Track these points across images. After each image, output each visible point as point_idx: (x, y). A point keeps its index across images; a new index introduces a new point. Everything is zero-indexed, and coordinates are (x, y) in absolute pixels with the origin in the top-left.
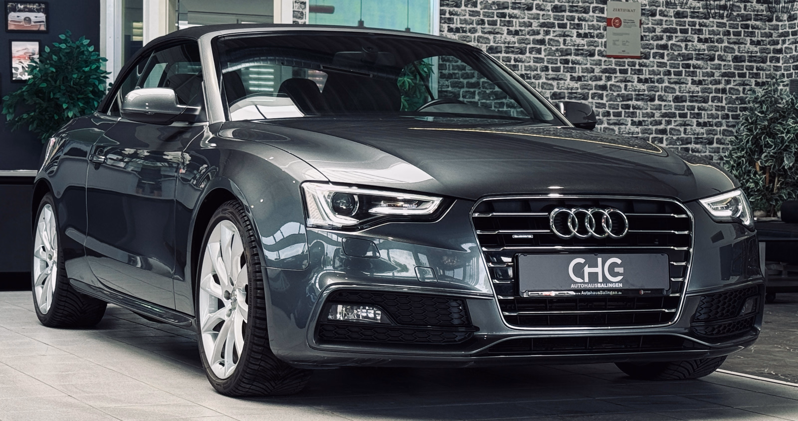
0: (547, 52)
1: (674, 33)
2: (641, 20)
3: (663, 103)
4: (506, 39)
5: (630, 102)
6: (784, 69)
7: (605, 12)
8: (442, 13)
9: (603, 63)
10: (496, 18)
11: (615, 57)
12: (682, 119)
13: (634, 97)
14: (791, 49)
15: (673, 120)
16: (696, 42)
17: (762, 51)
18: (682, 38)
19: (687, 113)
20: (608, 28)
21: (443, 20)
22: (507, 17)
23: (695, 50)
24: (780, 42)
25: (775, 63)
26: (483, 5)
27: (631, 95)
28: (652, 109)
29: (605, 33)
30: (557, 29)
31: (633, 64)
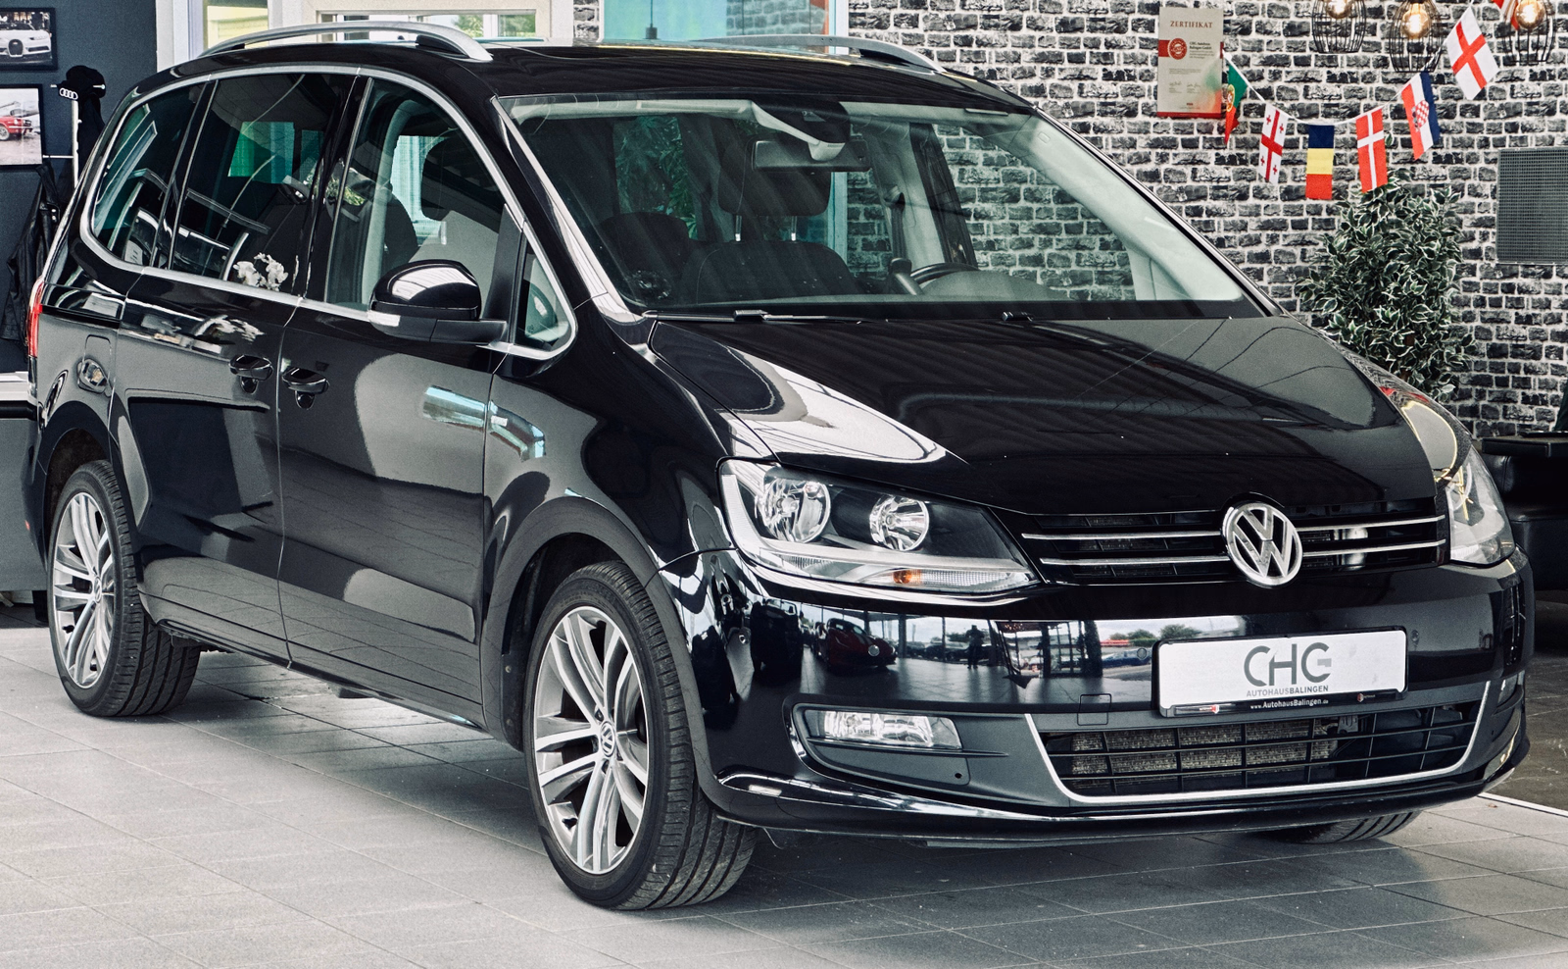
1: (1283, 66)
2: (1222, 44)
3: (1263, 203)
5: (1201, 203)
6: (1489, 130)
7: (1156, 29)
9: (1152, 129)
10: (953, 47)
11: (1175, 116)
12: (1299, 232)
13: (1209, 192)
14: (1503, 91)
15: (1281, 233)
16: (1324, 84)
17: (1447, 95)
18: (1299, 75)
19: (1306, 221)
20: (1161, 59)
22: (974, 45)
23: (1323, 98)
25: (1471, 117)
26: (929, 23)
27: (1204, 188)
28: (1242, 214)
29: (1155, 70)
30: (1066, 64)
31: (1207, 129)
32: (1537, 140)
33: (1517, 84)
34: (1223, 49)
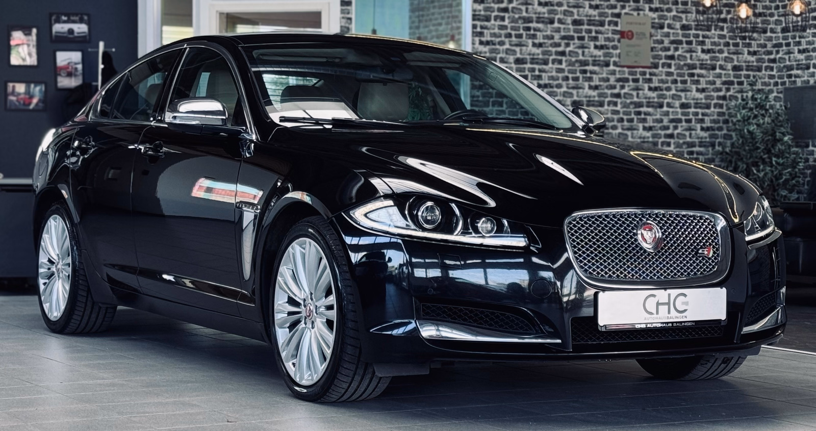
0: (568, 63)
1: (680, 45)
2: (651, 33)
3: (671, 110)
4: (531, 51)
5: (641, 109)
6: (778, 77)
7: (619, 25)
8: (474, 27)
9: (617, 73)
10: (521, 31)
11: (628, 67)
12: (688, 124)
13: (645, 104)
14: (785, 59)
15: (679, 125)
16: (699, 53)
17: (758, 60)
18: (687, 49)
19: (692, 119)
20: (622, 40)
21: (475, 34)
22: (532, 30)
23: (699, 60)
24: (774, 52)
25: (770, 71)
26: (511, 20)
27: (643, 102)
28: (661, 115)
29: (619, 45)
30: (576, 41)
31: (644, 74)
32: (802, 81)
33: (792, 55)
34: (651, 36)
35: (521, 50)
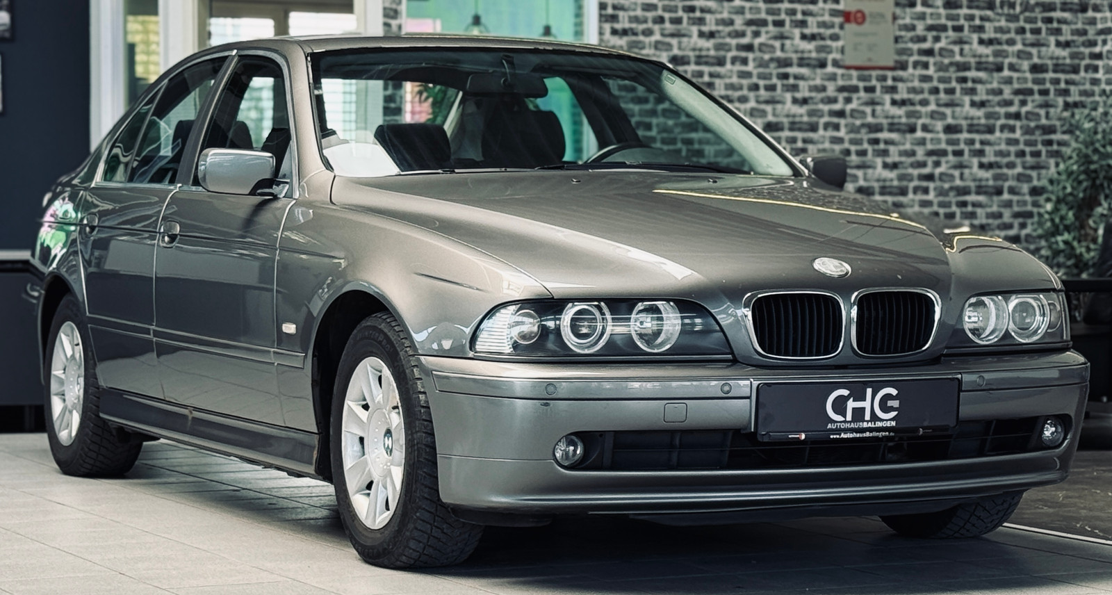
0: (757, 63)
1: (943, 32)
2: (894, 14)
3: (928, 136)
4: (696, 43)
5: (880, 135)
7: (842, 1)
8: (602, 6)
9: (839, 78)
10: (680, 13)
11: (857, 68)
12: (957, 159)
13: (885, 126)
15: (943, 160)
16: (975, 45)
17: (1073, 56)
18: (955, 39)
19: (964, 150)
20: (847, 26)
21: (604, 18)
22: (698, 12)
23: (975, 56)
24: (1100, 43)
25: (1092, 74)
27: (881, 124)
28: (912, 144)
29: (841, 33)
30: (771, 28)
31: (884, 79)
34: (895, 18)
35: (680, 43)
